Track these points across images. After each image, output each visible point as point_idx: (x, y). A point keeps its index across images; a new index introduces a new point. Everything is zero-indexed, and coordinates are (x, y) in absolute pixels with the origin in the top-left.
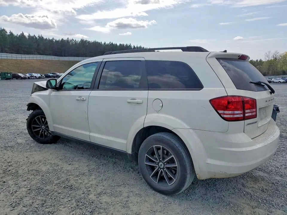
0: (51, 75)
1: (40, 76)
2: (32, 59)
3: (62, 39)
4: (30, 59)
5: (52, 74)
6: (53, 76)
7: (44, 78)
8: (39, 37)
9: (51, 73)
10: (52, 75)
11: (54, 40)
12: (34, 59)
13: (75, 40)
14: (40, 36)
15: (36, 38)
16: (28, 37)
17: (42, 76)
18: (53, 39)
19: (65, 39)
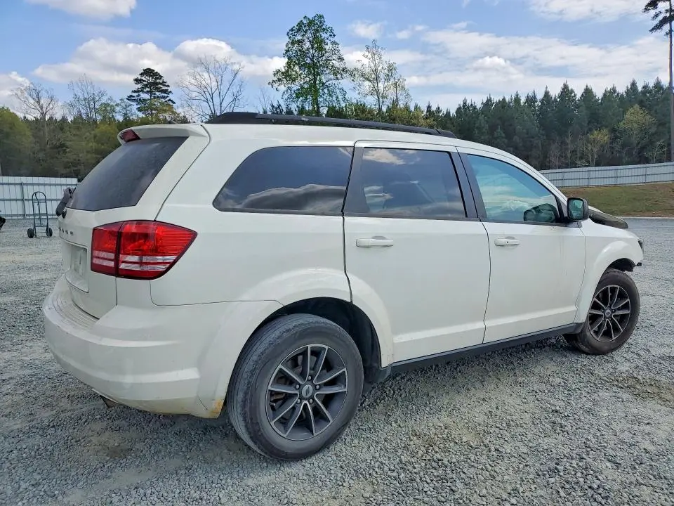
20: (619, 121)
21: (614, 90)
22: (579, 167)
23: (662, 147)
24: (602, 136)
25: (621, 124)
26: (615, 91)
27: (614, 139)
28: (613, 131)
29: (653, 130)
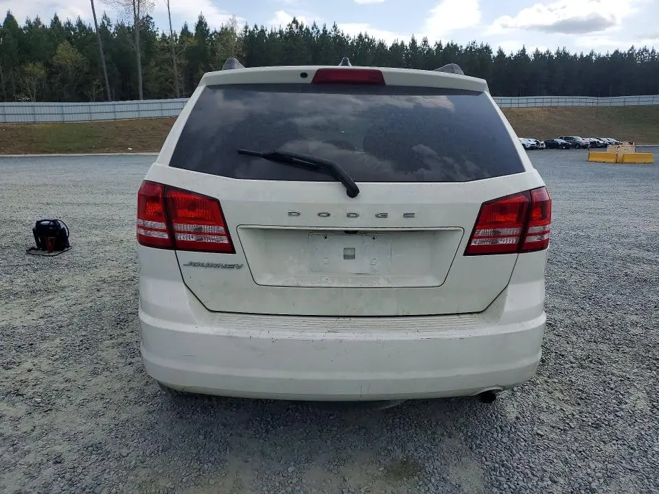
0: (560, 141)
1: (535, 143)
2: (533, 105)
3: (617, 52)
4: (529, 105)
5: (565, 139)
6: (564, 144)
7: (542, 148)
8: (558, 53)
9: (561, 138)
10: (564, 142)
11: (594, 58)
12: (538, 105)
13: (650, 51)
14: (561, 49)
15: (551, 57)
16: (532, 58)
17: (538, 143)
18: (592, 54)
19: (623, 52)
20: (52, 56)
21: (38, 21)
22: (19, 101)
23: (99, 87)
24: (37, 70)
25: (54, 58)
26: (39, 23)
27: (50, 75)
28: (48, 65)
29: (86, 69)
